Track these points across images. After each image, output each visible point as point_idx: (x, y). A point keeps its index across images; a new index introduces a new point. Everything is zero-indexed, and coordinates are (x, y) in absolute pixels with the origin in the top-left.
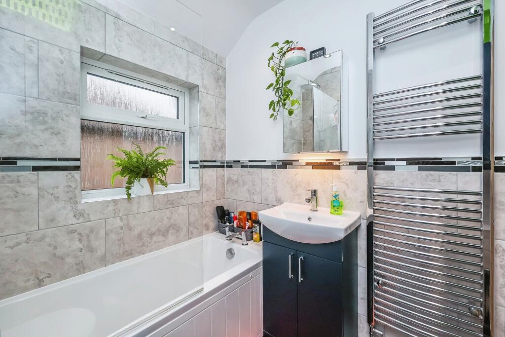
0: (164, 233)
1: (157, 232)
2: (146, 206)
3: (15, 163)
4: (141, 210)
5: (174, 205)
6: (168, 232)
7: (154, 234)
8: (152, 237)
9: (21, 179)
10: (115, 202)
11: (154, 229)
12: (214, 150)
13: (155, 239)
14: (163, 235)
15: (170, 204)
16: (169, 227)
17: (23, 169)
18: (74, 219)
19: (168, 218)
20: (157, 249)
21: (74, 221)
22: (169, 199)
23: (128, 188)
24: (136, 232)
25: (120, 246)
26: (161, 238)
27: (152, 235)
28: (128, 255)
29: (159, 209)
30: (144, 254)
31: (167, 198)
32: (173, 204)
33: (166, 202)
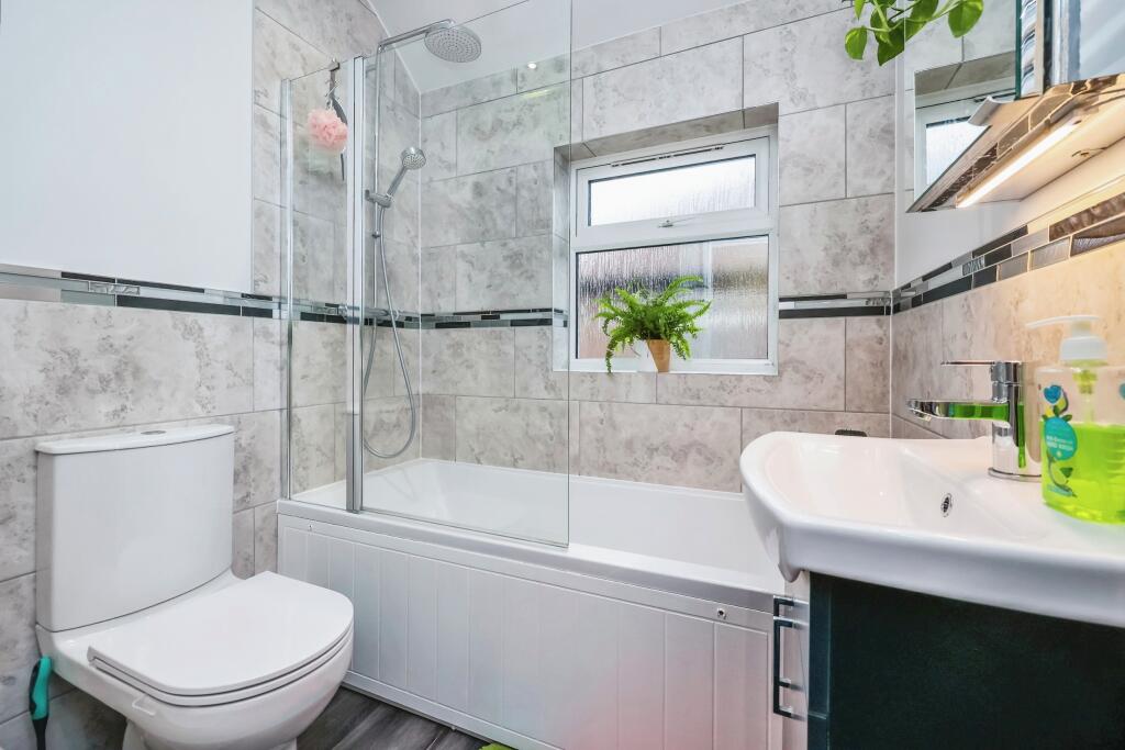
0: (680, 455)
1: (661, 448)
2: (641, 392)
3: (499, 317)
4: (631, 399)
5: (702, 402)
6: (686, 454)
7: (657, 449)
8: (652, 454)
9: (503, 335)
10: (592, 375)
11: (656, 441)
12: (836, 263)
13: (657, 459)
14: (674, 457)
15: (692, 397)
16: (691, 445)
17: (503, 324)
18: (545, 392)
19: (686, 425)
20: (660, 482)
21: (544, 394)
22: (690, 384)
23: (609, 355)
24: (624, 435)
25: (599, 452)
26: (668, 463)
27: (652, 450)
28: (610, 471)
29: (667, 404)
30: (636, 480)
31: (686, 383)
32: (699, 398)
33: (682, 391)
